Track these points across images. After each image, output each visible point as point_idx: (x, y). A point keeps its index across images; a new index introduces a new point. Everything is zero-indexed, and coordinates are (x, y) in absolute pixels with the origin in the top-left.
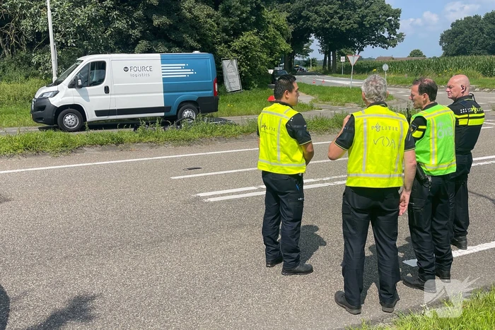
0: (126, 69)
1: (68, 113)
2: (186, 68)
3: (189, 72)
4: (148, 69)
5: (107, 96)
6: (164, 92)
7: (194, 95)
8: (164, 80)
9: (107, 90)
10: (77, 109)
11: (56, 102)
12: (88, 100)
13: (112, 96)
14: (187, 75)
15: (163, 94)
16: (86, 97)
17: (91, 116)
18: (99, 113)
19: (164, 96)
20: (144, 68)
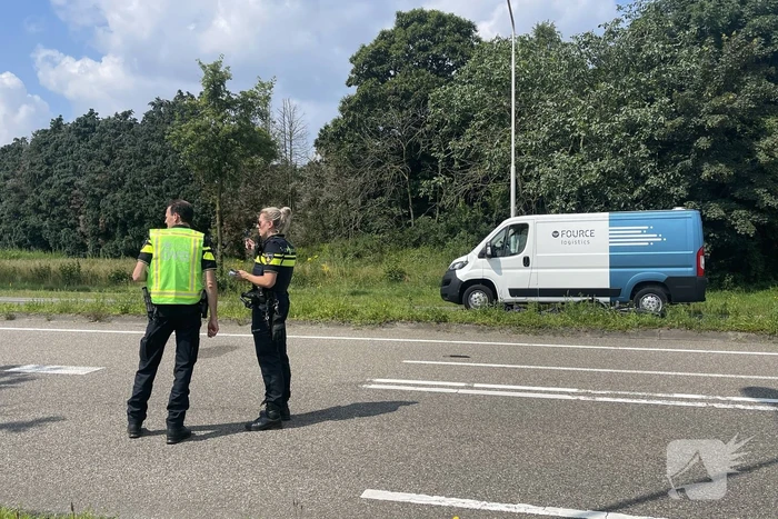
0: (556, 234)
1: (475, 290)
2: (649, 232)
3: (654, 238)
4: (588, 234)
5: (527, 271)
6: (611, 267)
7: (660, 273)
8: (612, 249)
9: (526, 262)
10: (487, 286)
11: (462, 275)
12: (501, 274)
13: (534, 271)
14: (649, 242)
15: (608, 270)
16: (498, 269)
17: (504, 295)
18: (513, 292)
19: (611, 273)
20: (581, 233)
